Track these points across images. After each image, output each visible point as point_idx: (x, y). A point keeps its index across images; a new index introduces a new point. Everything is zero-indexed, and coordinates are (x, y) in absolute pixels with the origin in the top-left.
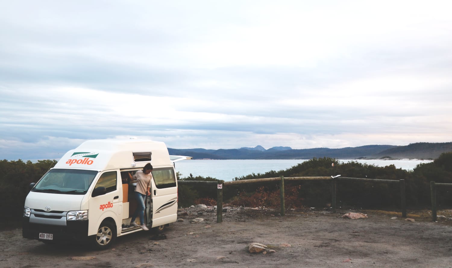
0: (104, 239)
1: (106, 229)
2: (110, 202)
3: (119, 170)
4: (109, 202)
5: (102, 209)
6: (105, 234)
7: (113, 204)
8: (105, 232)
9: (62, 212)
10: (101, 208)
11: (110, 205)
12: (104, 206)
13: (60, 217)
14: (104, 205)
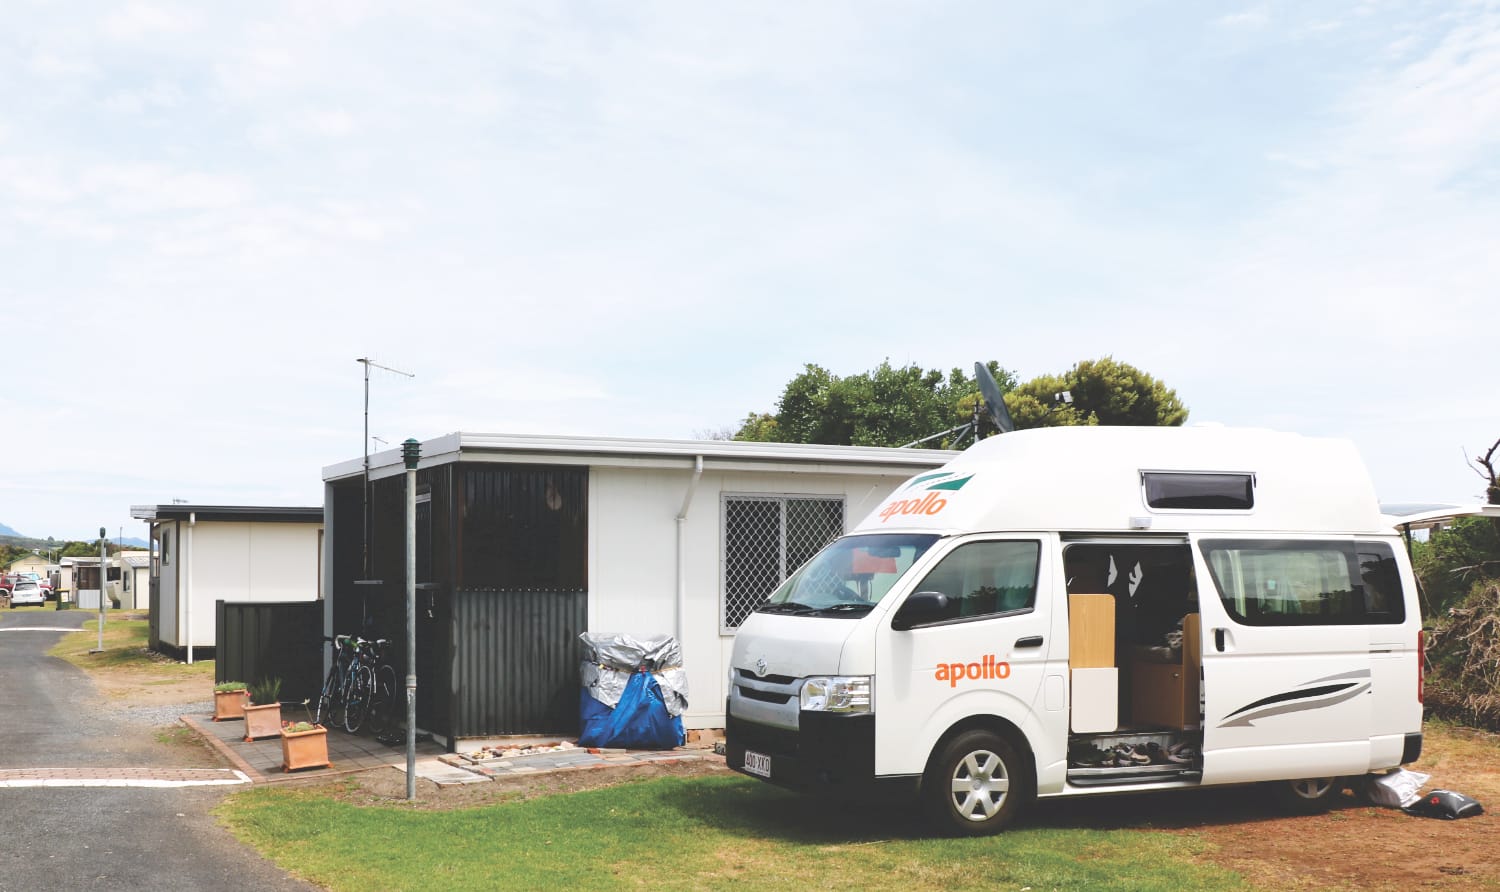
0: (982, 794)
1: (981, 760)
2: (992, 657)
3: (1058, 537)
4: (985, 657)
5: (946, 678)
6: (982, 778)
7: (1012, 667)
8: (981, 770)
9: (788, 680)
10: (942, 675)
11: (991, 667)
12: (958, 671)
13: (783, 698)
14: (961, 666)
